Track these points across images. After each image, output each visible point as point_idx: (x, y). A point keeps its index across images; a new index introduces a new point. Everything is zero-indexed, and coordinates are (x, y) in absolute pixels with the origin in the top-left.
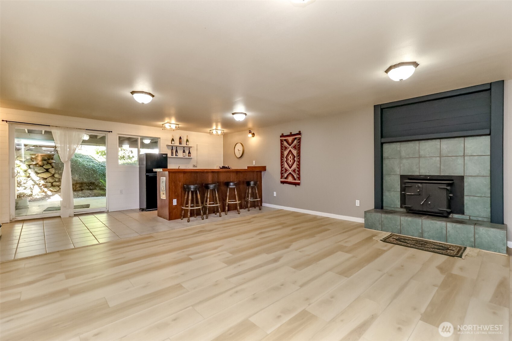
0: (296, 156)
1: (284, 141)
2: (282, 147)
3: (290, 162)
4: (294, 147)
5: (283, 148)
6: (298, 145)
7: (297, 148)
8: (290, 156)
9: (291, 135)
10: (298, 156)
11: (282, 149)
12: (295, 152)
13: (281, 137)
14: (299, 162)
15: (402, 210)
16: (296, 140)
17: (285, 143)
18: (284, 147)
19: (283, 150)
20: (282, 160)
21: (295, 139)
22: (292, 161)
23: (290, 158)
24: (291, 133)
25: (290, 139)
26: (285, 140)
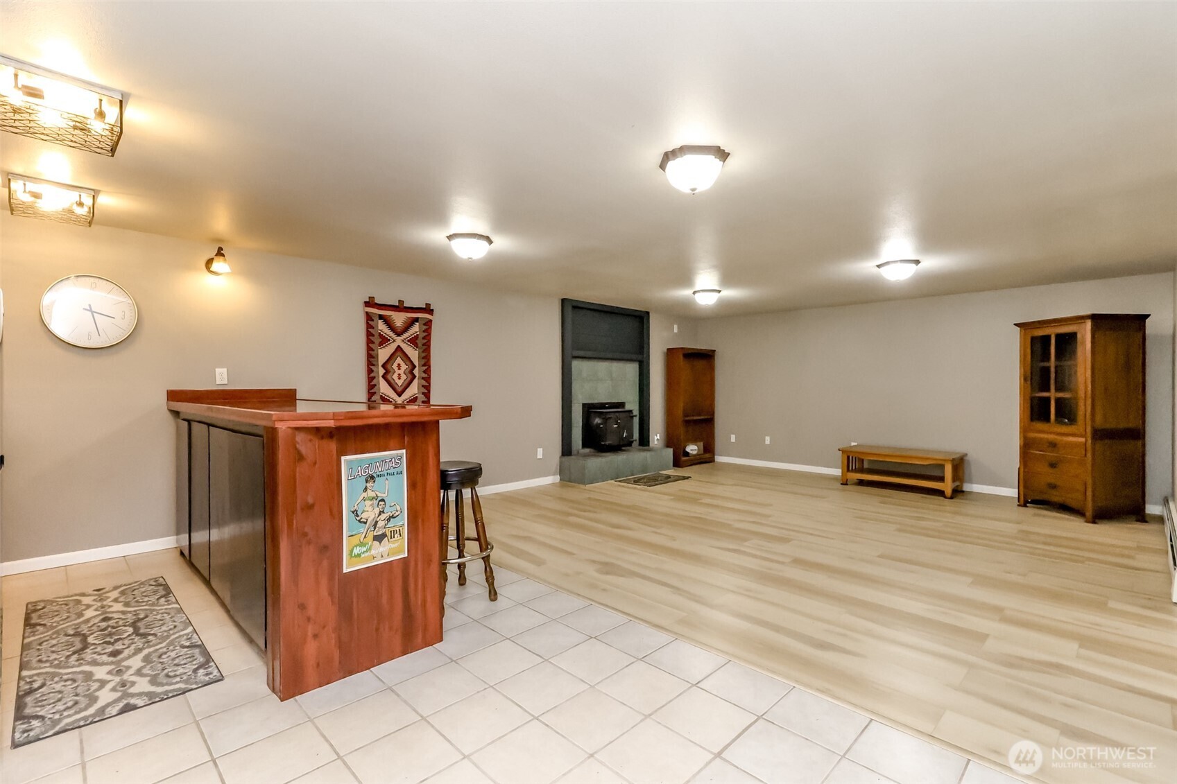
0: (416, 363)
1: (376, 319)
2: (369, 335)
3: (399, 379)
4: (413, 341)
5: (373, 340)
6: (424, 338)
7: (420, 345)
8: (399, 364)
9: (400, 308)
10: (424, 365)
11: (369, 342)
12: (414, 354)
13: (367, 304)
14: (428, 379)
15: (587, 450)
16: (417, 324)
17: (381, 326)
18: (377, 336)
19: (373, 343)
20: (370, 371)
21: (416, 320)
22: (404, 377)
23: (399, 372)
24: (401, 302)
25: (399, 319)
26: (381, 317)
